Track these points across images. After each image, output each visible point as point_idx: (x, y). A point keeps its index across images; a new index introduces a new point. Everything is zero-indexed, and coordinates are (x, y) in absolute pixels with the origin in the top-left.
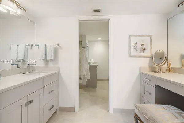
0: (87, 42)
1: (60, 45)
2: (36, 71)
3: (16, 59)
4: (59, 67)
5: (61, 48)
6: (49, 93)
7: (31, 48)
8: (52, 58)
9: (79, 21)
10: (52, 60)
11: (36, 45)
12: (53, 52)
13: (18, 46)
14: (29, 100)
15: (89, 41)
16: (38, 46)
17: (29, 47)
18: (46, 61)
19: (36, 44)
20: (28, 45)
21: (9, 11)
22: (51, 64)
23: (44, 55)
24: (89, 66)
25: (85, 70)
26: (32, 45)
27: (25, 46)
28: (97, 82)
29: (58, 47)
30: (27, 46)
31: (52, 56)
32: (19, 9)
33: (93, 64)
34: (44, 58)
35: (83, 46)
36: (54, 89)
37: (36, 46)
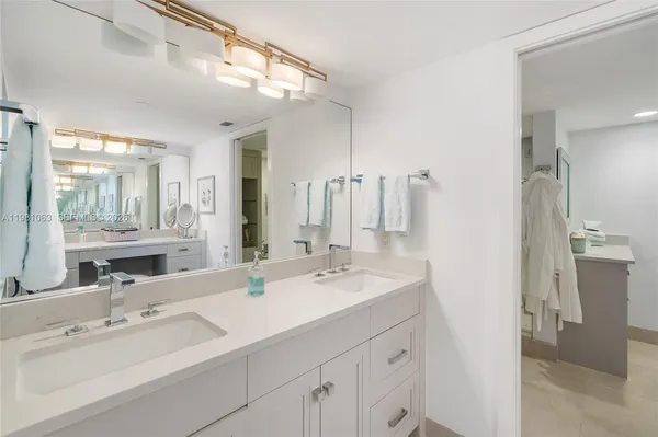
0: (561, 141)
1: (431, 174)
2: (352, 268)
3: (305, 224)
4: (428, 263)
5: (435, 185)
6: (391, 361)
7: (342, 189)
8: (403, 228)
9: (519, 55)
10: (401, 234)
11: (352, 180)
12: (404, 202)
13: (310, 184)
14: (324, 382)
15: (571, 135)
16: (359, 181)
17: (336, 186)
18: (383, 236)
19: (354, 176)
20: (334, 181)
21: (287, 92)
22: (399, 248)
23: (376, 215)
24: (572, 256)
25: (552, 274)
26: (341, 181)
27: (327, 185)
28: (630, 342)
29: (425, 182)
30: (331, 185)
31: (400, 218)
32: (308, 79)
33: (596, 244)
34: (374, 225)
35: (537, 161)
36: (408, 349)
37: (355, 183)
